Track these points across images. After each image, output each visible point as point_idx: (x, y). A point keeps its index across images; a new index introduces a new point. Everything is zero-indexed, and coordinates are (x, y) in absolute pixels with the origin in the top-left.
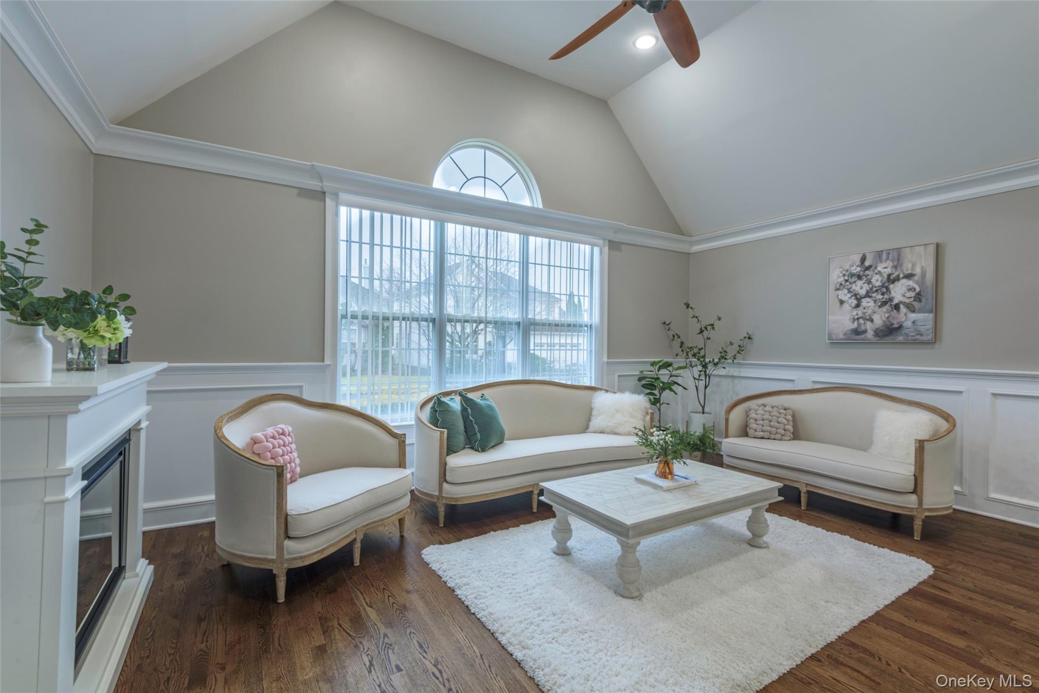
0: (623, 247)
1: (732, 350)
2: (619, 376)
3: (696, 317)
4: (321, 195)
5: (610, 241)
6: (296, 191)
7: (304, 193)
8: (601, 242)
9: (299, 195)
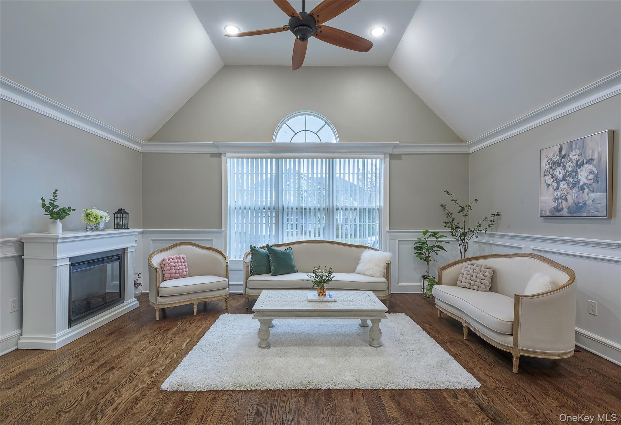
0: (402, 156)
1: (485, 224)
2: (399, 241)
3: (454, 201)
4: (219, 155)
5: (390, 154)
6: (210, 155)
7: (213, 155)
8: (383, 156)
9: (211, 156)
